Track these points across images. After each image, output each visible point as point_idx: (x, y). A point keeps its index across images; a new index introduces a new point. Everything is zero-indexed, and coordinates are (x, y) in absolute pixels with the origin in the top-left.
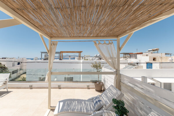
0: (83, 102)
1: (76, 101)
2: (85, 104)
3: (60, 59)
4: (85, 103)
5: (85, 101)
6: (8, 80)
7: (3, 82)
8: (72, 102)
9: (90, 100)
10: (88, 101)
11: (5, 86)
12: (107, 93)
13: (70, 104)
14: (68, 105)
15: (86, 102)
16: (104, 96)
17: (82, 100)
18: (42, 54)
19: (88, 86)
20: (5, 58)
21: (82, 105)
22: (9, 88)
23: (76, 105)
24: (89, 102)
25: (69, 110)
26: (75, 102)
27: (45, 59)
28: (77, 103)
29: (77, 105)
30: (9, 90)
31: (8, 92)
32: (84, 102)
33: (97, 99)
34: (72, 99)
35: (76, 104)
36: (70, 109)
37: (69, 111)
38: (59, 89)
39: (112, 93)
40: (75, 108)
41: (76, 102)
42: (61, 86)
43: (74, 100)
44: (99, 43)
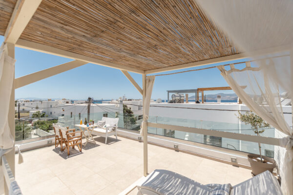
0: (191, 186)
1: (179, 178)
2: (192, 191)
3: (198, 102)
4: (194, 189)
5: (197, 185)
6: (117, 126)
7: (112, 128)
8: (172, 177)
9: (209, 187)
10: (203, 187)
11: (113, 133)
12: (248, 187)
13: (168, 179)
14: (163, 181)
15: (198, 188)
16: (238, 191)
17: (192, 182)
18: (170, 93)
19: (234, 160)
20: (131, 100)
21: (186, 189)
22: (119, 135)
23: (174, 186)
24: (204, 191)
25: (158, 188)
26: (177, 179)
27: (171, 102)
28: (180, 183)
29: (178, 185)
30: (119, 138)
31: (116, 140)
32: (193, 186)
33: (217, 191)
34: (174, 173)
35: (176, 183)
36: (160, 188)
37: (156, 189)
38: (176, 151)
39: (256, 190)
40: (170, 189)
41: (180, 180)
42: (180, 148)
43: (177, 176)
44: (232, 70)
